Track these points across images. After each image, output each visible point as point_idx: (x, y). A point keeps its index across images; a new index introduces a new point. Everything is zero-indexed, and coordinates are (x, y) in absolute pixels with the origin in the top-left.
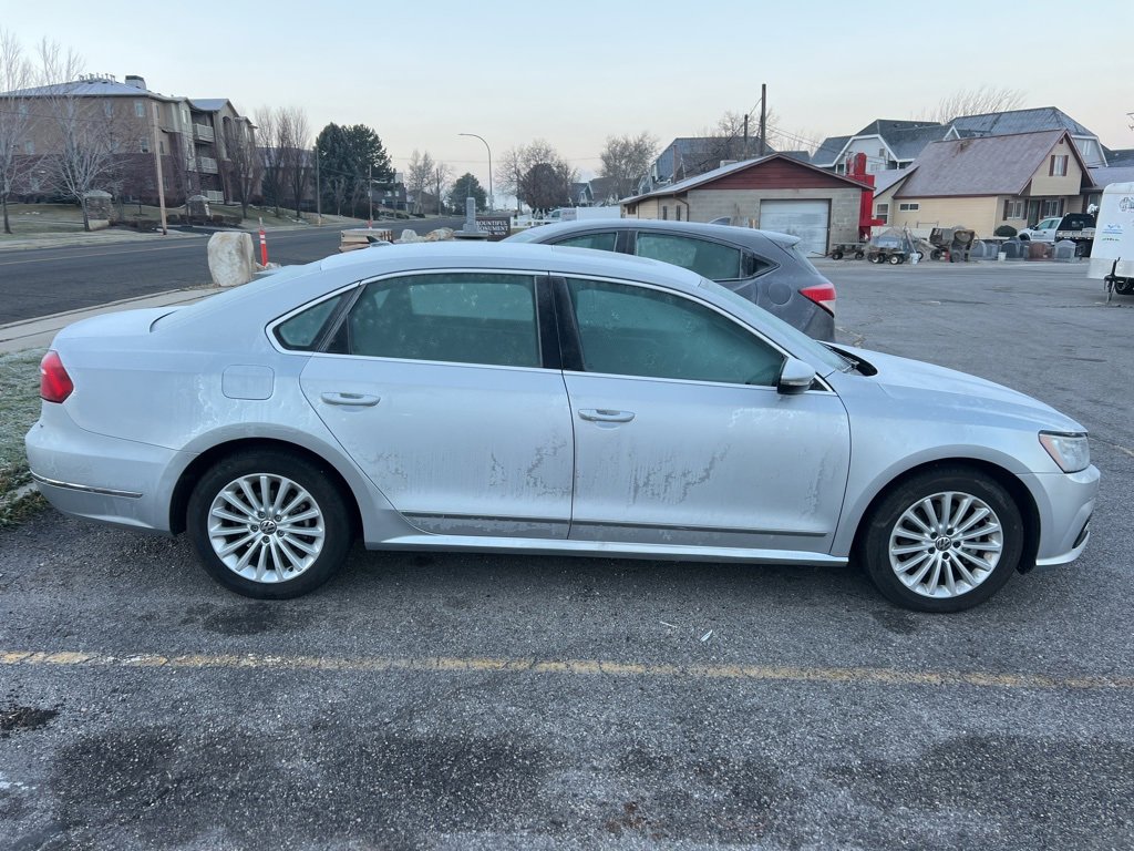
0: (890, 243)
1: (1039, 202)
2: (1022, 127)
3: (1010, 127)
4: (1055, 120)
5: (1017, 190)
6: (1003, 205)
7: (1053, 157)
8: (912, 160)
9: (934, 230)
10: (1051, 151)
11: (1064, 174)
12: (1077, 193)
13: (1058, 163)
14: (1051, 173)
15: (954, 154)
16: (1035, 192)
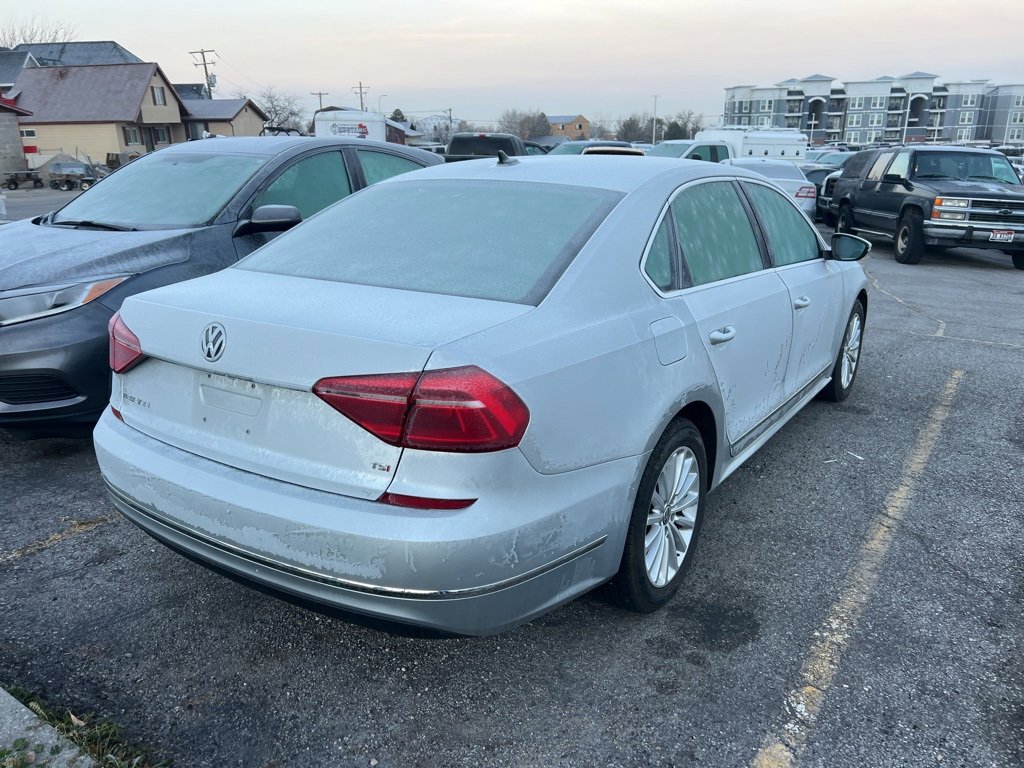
1: (149, 129)
2: (90, 58)
3: (79, 57)
4: (118, 54)
5: (132, 118)
6: (121, 131)
7: (152, 88)
8: (12, 85)
10: (149, 82)
11: (165, 104)
12: (179, 121)
13: (158, 93)
14: (155, 103)
15: (55, 80)
16: (146, 120)
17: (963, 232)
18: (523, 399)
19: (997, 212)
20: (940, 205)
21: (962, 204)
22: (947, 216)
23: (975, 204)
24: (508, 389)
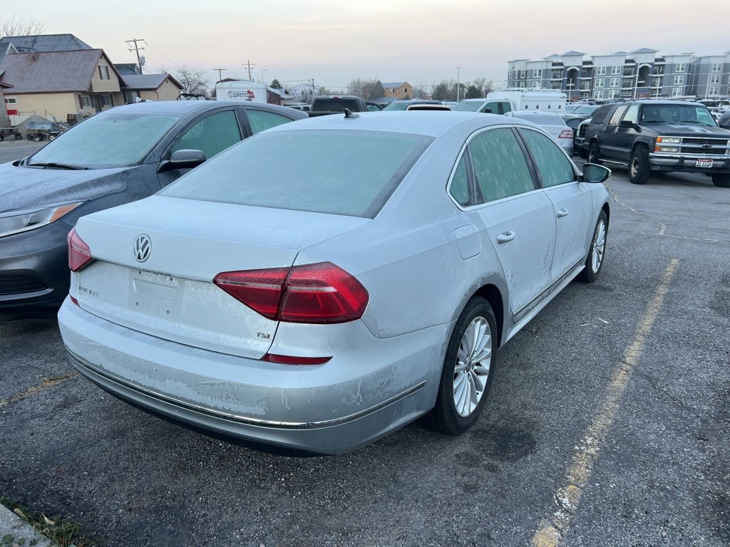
0: (44, 126)
1: (98, 96)
2: (54, 46)
3: (46, 46)
4: (74, 43)
5: (85, 88)
6: (78, 98)
7: (99, 67)
9: (68, 115)
10: (97, 63)
11: (109, 78)
12: (119, 90)
13: (103, 71)
14: (101, 78)
15: (29, 63)
16: (95, 90)
17: (677, 161)
18: (364, 285)
19: (701, 146)
20: (661, 142)
21: (676, 141)
22: (665, 150)
23: (685, 141)
24: (353, 278)
